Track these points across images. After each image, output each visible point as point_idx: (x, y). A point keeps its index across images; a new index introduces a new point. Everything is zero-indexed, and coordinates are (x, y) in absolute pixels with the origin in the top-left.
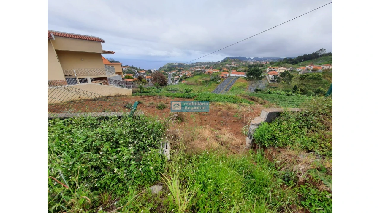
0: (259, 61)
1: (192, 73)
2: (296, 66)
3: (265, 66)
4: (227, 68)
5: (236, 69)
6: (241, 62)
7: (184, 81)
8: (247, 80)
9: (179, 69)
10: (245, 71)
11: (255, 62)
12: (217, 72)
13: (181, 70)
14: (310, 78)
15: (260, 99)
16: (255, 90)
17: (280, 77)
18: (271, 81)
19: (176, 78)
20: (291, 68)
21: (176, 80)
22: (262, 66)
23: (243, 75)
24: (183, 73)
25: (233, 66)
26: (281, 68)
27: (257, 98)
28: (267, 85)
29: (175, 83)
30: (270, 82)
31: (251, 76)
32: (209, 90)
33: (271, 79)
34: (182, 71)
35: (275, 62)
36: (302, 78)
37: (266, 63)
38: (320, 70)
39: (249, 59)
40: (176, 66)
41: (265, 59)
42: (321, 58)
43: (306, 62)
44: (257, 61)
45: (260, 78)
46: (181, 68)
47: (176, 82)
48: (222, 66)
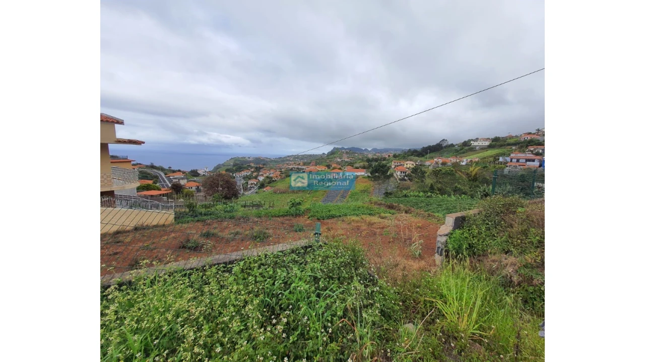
0: (378, 153)
1: (282, 174)
2: (422, 159)
3: (388, 160)
4: (338, 163)
5: (351, 164)
6: (357, 155)
7: (268, 187)
8: (371, 180)
9: (256, 168)
10: (364, 168)
11: (375, 155)
12: (323, 169)
13: (260, 168)
14: (444, 174)
15: (401, 205)
16: (384, 194)
17: (412, 174)
18: (400, 179)
19: (252, 184)
20: (419, 161)
21: (253, 187)
22: (384, 159)
23: (363, 173)
24: (265, 174)
25: (346, 160)
26: (408, 162)
27: (397, 204)
28: (397, 186)
29: (250, 192)
30: (399, 182)
31: (377, 174)
32: (314, 199)
33: (399, 176)
34: (261, 170)
35: (399, 155)
36: (436, 173)
37: (389, 156)
38: (449, 164)
39: (366, 150)
40: (250, 162)
41: (386, 150)
42: (446, 149)
43: (432, 154)
44: (376, 153)
45: (388, 176)
46: (261, 166)
47: (253, 190)
48: (331, 161)
